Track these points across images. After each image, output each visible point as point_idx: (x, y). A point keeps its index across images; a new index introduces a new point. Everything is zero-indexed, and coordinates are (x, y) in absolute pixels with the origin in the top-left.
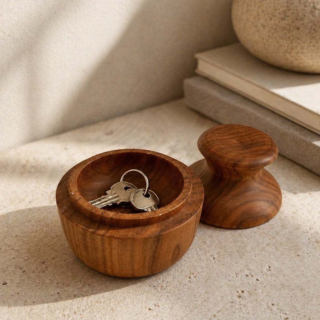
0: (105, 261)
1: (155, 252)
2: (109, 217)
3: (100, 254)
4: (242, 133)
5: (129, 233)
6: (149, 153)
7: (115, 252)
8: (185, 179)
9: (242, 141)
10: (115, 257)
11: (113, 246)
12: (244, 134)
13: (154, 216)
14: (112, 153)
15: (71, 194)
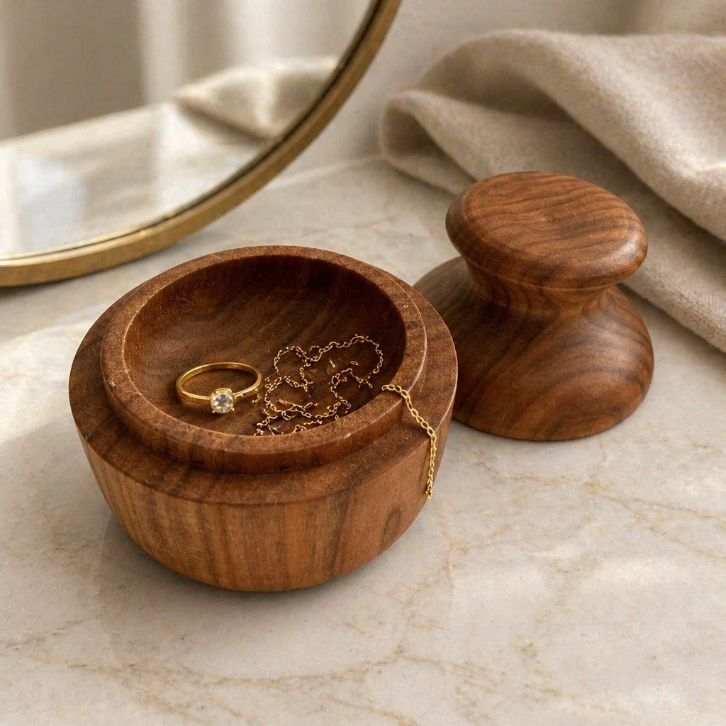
0: (213, 560)
1: (337, 533)
2: (214, 446)
3: (196, 546)
4: (556, 194)
5: (269, 492)
6: (314, 257)
7: (235, 540)
8: (409, 327)
9: (557, 215)
10: (238, 553)
11: (230, 528)
12: (561, 198)
13: (332, 440)
14: (220, 259)
15: (110, 386)
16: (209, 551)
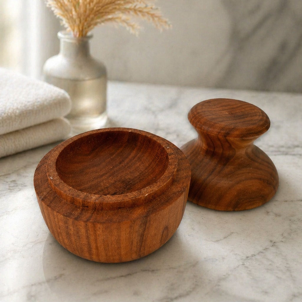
2: (92, 201)
3: (84, 241)
6: (130, 131)
8: (170, 155)
9: (233, 112)
12: (235, 106)
13: (140, 197)
15: (50, 179)
16: (89, 244)
